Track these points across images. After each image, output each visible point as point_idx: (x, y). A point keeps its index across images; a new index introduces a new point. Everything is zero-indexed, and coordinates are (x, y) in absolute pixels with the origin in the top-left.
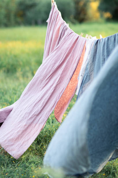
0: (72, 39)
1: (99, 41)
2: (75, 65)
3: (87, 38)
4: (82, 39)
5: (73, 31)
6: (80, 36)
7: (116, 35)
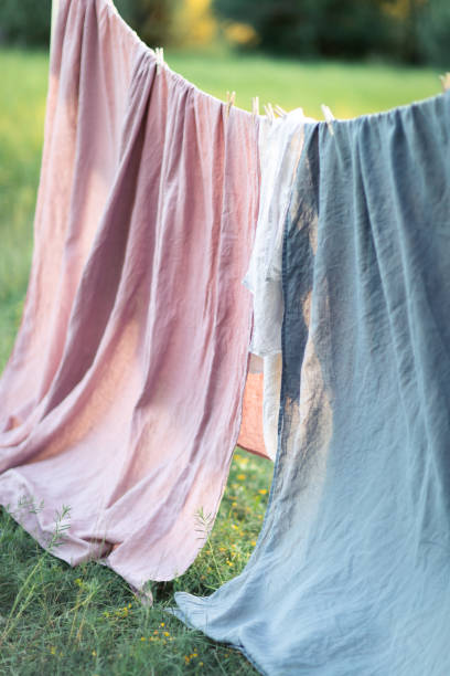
3: (263, 112)
7: (404, 116)
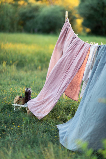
0: (80, 45)
1: (100, 47)
2: (83, 61)
3: (92, 44)
4: (87, 45)
5: (80, 39)
6: (86, 43)
